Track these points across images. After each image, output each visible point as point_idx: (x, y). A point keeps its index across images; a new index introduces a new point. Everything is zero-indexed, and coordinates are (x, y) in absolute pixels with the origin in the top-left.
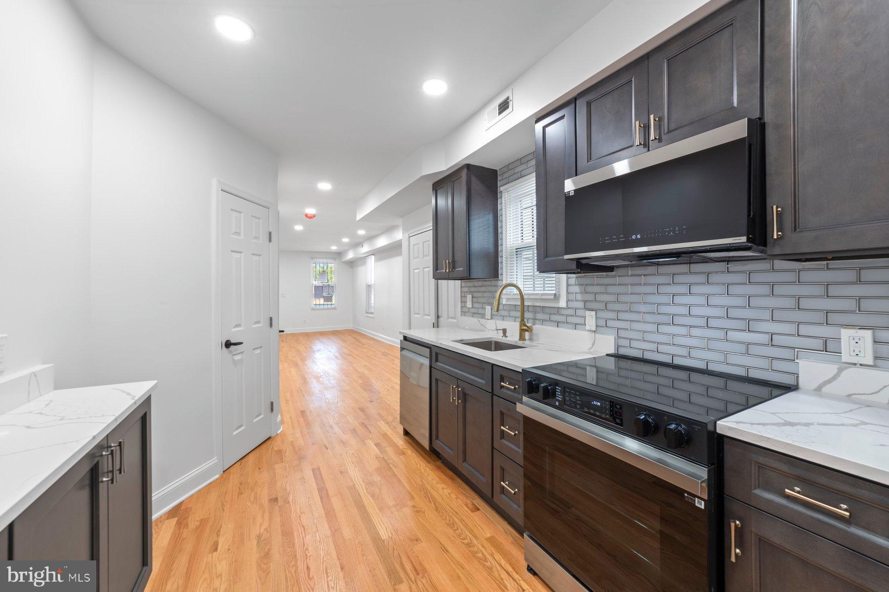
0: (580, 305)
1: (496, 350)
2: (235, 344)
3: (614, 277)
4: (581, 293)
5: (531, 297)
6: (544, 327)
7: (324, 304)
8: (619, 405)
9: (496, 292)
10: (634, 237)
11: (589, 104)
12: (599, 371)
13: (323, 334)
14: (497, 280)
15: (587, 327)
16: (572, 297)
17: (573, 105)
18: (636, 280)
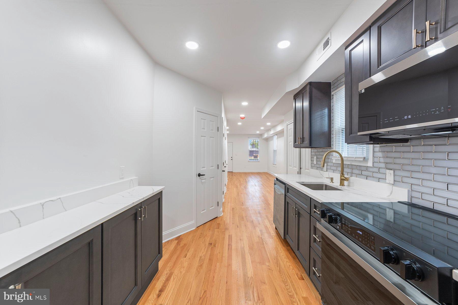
0: (383, 165)
1: (326, 189)
2: (202, 175)
3: (409, 146)
4: (383, 157)
5: (349, 159)
6: (357, 178)
7: (254, 159)
8: (373, 237)
9: (323, 155)
10: (406, 117)
11: (379, 29)
12: (395, 213)
13: (253, 174)
14: (330, 148)
15: (387, 181)
16: (376, 160)
17: (369, 32)
18: (428, 148)
